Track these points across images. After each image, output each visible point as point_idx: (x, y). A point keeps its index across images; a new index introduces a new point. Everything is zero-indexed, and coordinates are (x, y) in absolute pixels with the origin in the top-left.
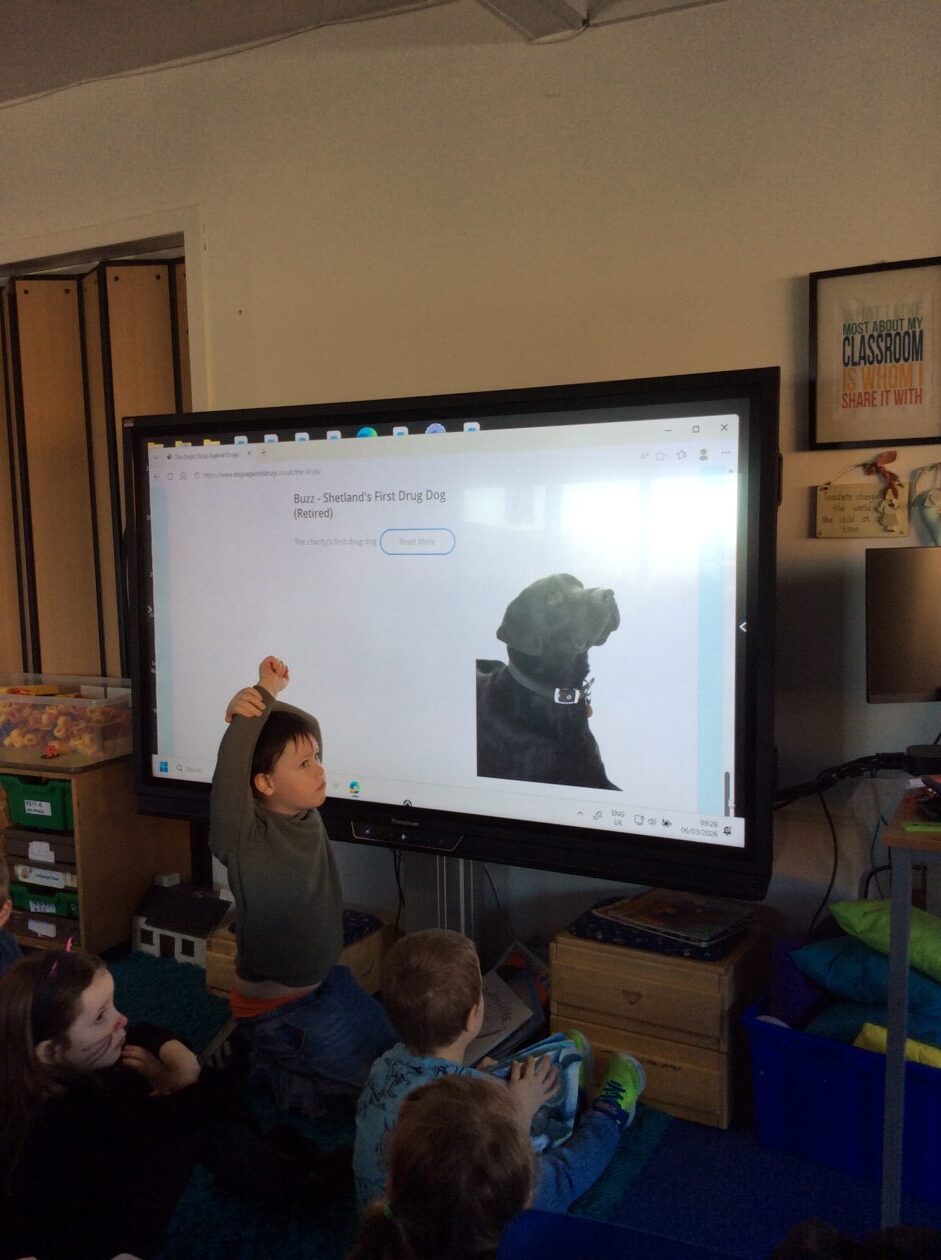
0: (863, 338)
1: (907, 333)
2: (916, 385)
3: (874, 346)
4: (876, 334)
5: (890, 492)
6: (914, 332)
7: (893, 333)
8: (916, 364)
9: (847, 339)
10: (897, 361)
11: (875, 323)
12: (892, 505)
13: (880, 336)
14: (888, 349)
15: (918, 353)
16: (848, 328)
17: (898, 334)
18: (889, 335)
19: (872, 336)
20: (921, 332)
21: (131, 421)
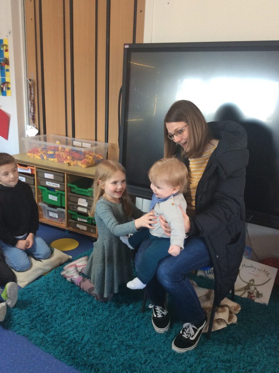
21: (127, 45)
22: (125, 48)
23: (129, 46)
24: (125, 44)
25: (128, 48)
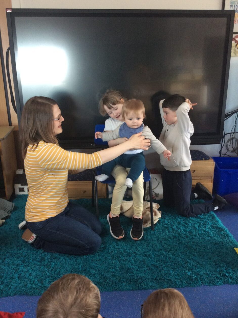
0: (235, 5)
3: (237, 8)
5: (237, 45)
11: (237, 2)
16: (231, 3)
21: (11, 10)
22: (7, 13)
23: (12, 11)
24: (7, 9)
25: (10, 13)
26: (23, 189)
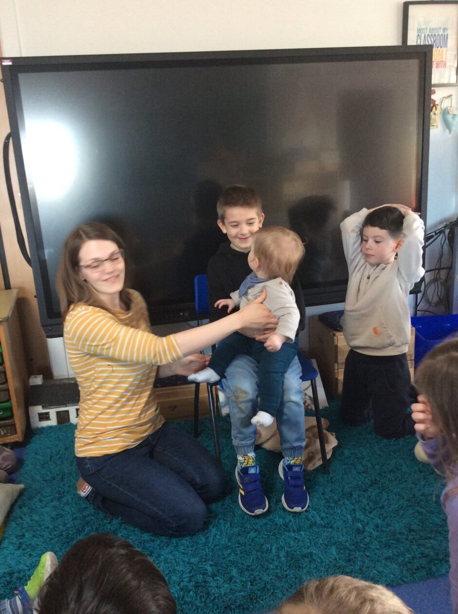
0: (425, 35)
1: (442, 35)
2: (444, 59)
3: (429, 40)
4: (430, 34)
5: (434, 108)
6: (445, 35)
7: (437, 34)
8: (445, 49)
9: (418, 35)
10: (438, 47)
11: (430, 29)
12: (435, 114)
13: (432, 35)
14: (434, 41)
15: (446, 45)
16: (419, 30)
17: (438, 35)
18: (435, 35)
19: (428, 35)
20: (447, 35)
21: (8, 61)
22: (3, 68)
23: (13, 63)
25: (10, 66)
26: (47, 416)
